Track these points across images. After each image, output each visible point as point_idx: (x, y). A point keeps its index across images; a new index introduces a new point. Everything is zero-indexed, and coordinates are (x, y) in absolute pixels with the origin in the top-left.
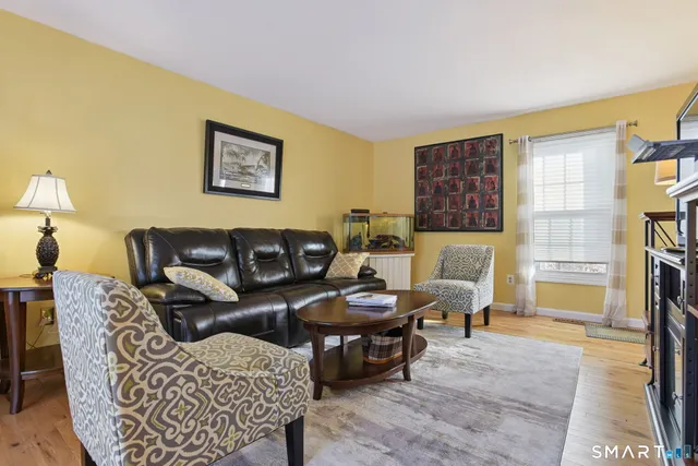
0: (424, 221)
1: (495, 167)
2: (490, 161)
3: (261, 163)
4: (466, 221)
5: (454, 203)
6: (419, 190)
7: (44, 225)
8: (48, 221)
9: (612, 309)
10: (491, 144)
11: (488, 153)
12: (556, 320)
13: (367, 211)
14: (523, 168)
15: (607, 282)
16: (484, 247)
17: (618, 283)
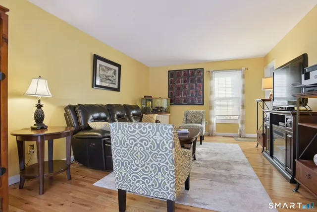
0: (173, 101)
1: (201, 80)
2: (199, 78)
3: (113, 75)
4: (190, 101)
5: (185, 94)
6: (170, 88)
7: (37, 103)
8: (39, 101)
9: (241, 131)
10: (199, 72)
11: (198, 75)
12: (223, 136)
13: (151, 97)
14: (212, 82)
15: (239, 122)
16: (202, 111)
17: (243, 122)
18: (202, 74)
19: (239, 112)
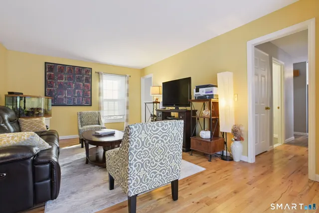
1: (89, 80)
2: (87, 78)
10: (87, 71)
11: (86, 74)
15: (124, 121)
16: (97, 112)
17: (127, 120)
18: (90, 73)
19: (125, 112)
